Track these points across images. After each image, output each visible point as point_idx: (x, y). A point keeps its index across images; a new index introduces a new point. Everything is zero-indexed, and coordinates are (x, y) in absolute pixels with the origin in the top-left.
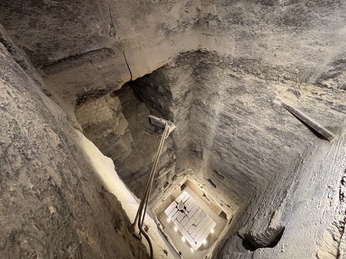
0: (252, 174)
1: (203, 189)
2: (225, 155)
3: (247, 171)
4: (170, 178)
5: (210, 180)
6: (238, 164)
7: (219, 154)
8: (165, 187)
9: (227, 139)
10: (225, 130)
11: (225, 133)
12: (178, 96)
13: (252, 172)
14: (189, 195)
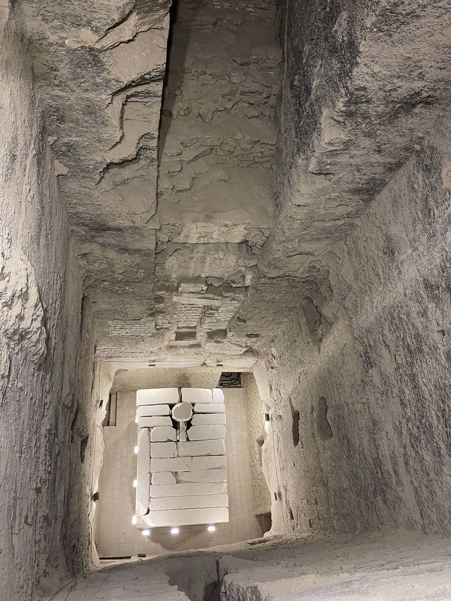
0: (399, 483)
1: (267, 424)
2: (377, 379)
3: (395, 464)
4: (207, 327)
5: (296, 416)
6: (389, 427)
7: (369, 364)
8: (180, 336)
9: (417, 336)
10: (431, 306)
11: (424, 314)
12: (373, 86)
13: (405, 479)
14: (222, 408)
